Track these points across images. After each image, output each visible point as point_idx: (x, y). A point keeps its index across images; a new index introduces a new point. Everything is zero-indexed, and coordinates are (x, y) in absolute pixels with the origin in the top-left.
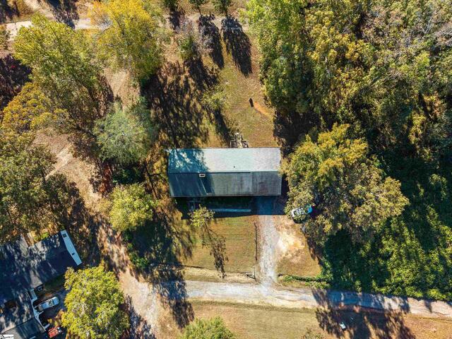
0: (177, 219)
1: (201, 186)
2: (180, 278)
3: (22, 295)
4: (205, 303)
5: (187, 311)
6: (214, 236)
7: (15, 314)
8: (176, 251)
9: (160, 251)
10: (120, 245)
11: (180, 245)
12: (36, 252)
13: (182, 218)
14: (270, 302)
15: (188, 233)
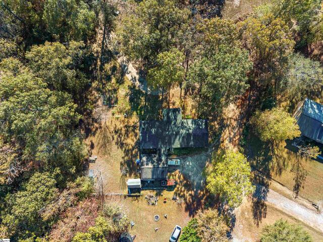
0: (282, 146)
1: (317, 132)
2: (267, 186)
3: (164, 149)
4: (276, 210)
5: (263, 210)
6: (301, 169)
7: (155, 159)
8: (271, 167)
9: (260, 161)
10: (235, 146)
11: (276, 165)
12: (186, 125)
13: (285, 147)
14: (321, 229)
15: (285, 159)
